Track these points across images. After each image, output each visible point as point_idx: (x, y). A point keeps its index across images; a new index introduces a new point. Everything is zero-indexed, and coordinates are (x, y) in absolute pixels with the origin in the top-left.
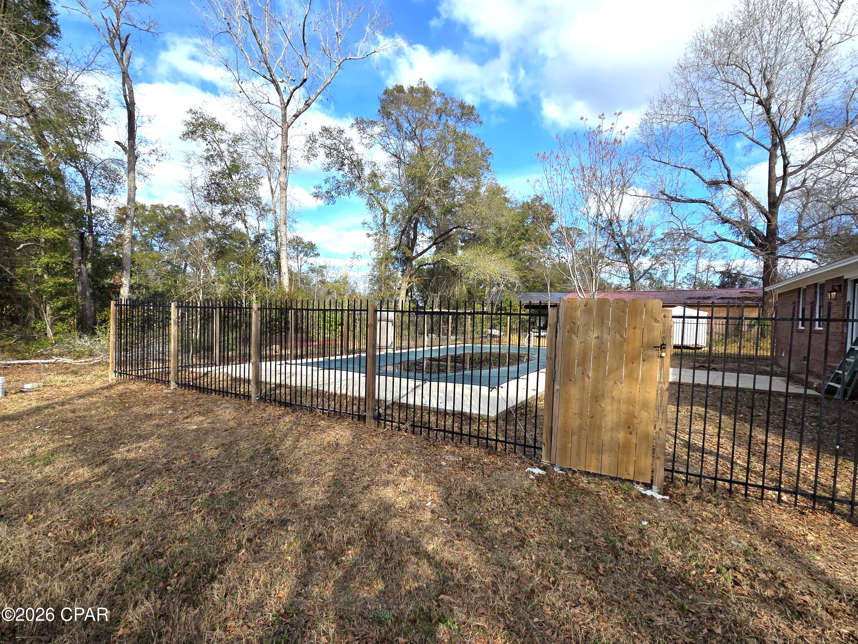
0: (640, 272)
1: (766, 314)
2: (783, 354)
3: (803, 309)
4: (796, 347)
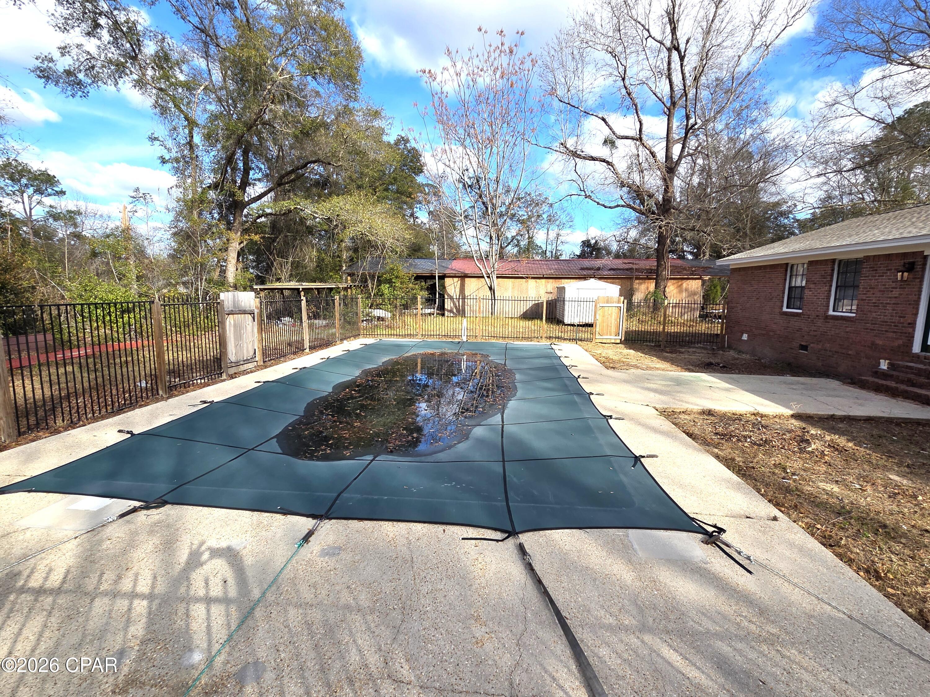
0: (507, 238)
1: (660, 286)
2: (745, 337)
3: (790, 288)
4: (778, 332)
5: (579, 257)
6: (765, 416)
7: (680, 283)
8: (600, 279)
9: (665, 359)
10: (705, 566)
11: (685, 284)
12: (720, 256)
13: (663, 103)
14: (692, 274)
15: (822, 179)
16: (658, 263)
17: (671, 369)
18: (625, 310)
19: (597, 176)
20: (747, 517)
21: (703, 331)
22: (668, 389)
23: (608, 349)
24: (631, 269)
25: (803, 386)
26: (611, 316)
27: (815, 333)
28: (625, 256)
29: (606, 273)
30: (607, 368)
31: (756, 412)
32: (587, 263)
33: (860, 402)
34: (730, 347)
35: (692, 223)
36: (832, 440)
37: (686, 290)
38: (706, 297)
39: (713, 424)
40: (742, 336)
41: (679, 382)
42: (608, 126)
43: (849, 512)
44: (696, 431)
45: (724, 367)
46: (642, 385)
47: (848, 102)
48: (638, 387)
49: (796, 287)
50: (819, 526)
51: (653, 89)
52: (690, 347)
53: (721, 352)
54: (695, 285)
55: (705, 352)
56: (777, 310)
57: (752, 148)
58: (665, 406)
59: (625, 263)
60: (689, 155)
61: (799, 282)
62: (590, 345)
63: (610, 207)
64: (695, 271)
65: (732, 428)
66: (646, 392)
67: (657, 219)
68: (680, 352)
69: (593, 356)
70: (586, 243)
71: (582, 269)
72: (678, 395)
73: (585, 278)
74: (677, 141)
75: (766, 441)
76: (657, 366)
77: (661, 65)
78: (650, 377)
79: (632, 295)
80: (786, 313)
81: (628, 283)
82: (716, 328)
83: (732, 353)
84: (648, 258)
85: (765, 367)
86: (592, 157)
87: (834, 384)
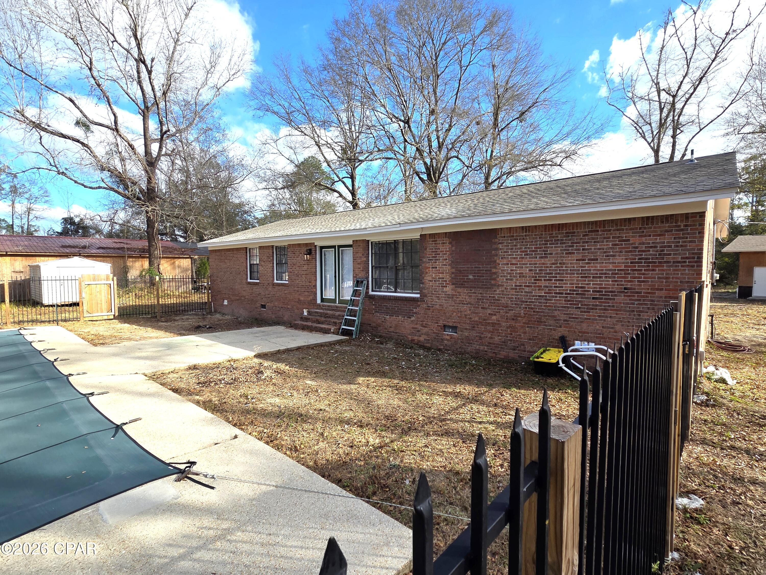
1: (153, 264)
2: (226, 302)
3: (250, 265)
4: (247, 297)
5: (60, 234)
6: (237, 360)
7: (172, 261)
8: (88, 257)
9: (159, 328)
10: (176, 501)
11: (177, 262)
12: (202, 240)
13: (137, 104)
14: (182, 254)
15: (267, 192)
16: (149, 244)
17: (165, 336)
18: (116, 287)
19: (70, 154)
20: (216, 444)
21: (196, 301)
22: (159, 354)
23: (99, 325)
24: (123, 248)
25: (263, 334)
26: (101, 294)
27: (269, 296)
28: (118, 236)
29: (94, 251)
30: (95, 345)
31: (230, 359)
32: (69, 241)
33: (294, 338)
34: (216, 311)
35: (177, 211)
36: (277, 368)
37: (179, 267)
38: (198, 273)
39: (197, 376)
40: (223, 302)
41: (169, 347)
42: (78, 108)
43: (284, 414)
44: (182, 385)
45: (210, 328)
46: (133, 355)
47: (273, 144)
48: (128, 358)
49: (254, 264)
50: (265, 431)
51: (126, 89)
52: (184, 315)
53: (209, 316)
54: (186, 263)
55: (197, 317)
56: (244, 281)
57: (220, 160)
58: (155, 370)
59: (116, 243)
60: (166, 154)
61: (256, 261)
62: (77, 324)
63: (91, 188)
64: (184, 251)
65: (211, 376)
66: (138, 361)
67: (143, 205)
68: (175, 320)
69: (79, 335)
70: (68, 221)
71: (63, 247)
72: (168, 357)
73: (67, 256)
74: (155, 140)
75: (235, 380)
76: (150, 336)
77: (131, 71)
78: (141, 347)
79: (126, 273)
80: (250, 283)
81: (121, 261)
82: (204, 298)
83: (218, 316)
84: (141, 238)
85: (240, 323)
86: (62, 134)
87: (281, 328)
